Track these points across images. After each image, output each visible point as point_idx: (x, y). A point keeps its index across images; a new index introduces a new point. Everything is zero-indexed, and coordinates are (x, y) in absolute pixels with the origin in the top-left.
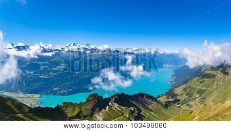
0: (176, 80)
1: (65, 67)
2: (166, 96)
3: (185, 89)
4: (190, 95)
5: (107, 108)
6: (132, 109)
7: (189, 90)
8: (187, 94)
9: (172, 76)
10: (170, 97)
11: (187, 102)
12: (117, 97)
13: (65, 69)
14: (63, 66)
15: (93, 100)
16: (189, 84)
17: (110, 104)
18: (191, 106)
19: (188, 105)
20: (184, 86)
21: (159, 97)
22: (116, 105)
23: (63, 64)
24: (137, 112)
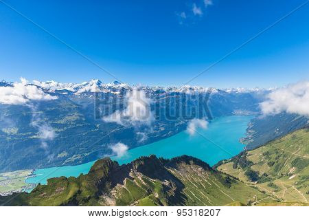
0: (255, 136)
1: (78, 118)
2: (233, 163)
3: (267, 154)
4: (276, 166)
5: (125, 181)
6: (167, 183)
7: (274, 156)
8: (271, 164)
9: (247, 130)
10: (239, 166)
11: (269, 180)
12: (142, 162)
13: (78, 121)
14: (74, 117)
15: (102, 168)
16: (275, 145)
17: (130, 174)
18: (277, 189)
19: (271, 185)
20: (265, 149)
21: (220, 163)
22: (140, 177)
23: (75, 114)
24: (174, 189)
